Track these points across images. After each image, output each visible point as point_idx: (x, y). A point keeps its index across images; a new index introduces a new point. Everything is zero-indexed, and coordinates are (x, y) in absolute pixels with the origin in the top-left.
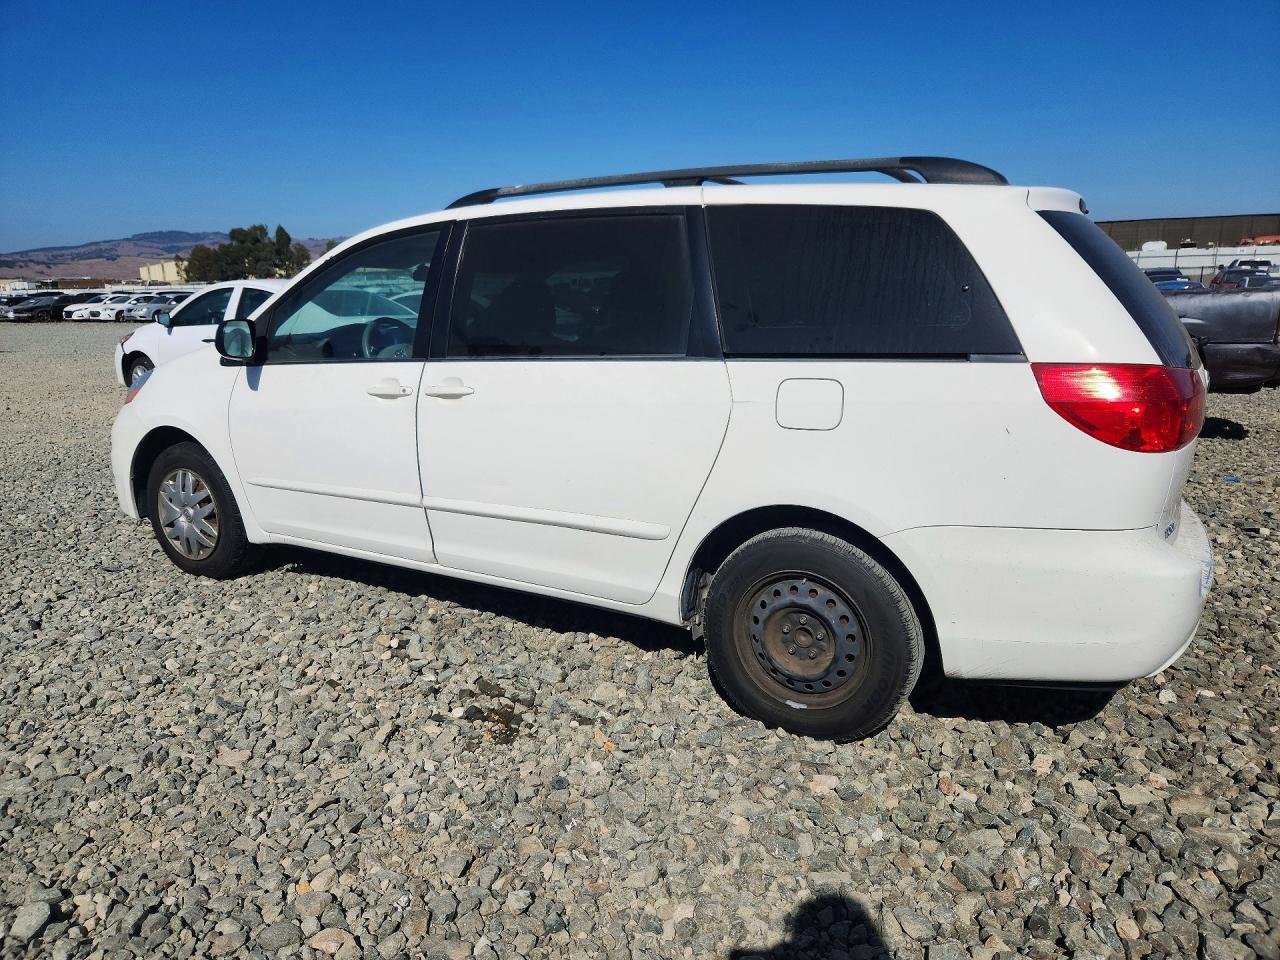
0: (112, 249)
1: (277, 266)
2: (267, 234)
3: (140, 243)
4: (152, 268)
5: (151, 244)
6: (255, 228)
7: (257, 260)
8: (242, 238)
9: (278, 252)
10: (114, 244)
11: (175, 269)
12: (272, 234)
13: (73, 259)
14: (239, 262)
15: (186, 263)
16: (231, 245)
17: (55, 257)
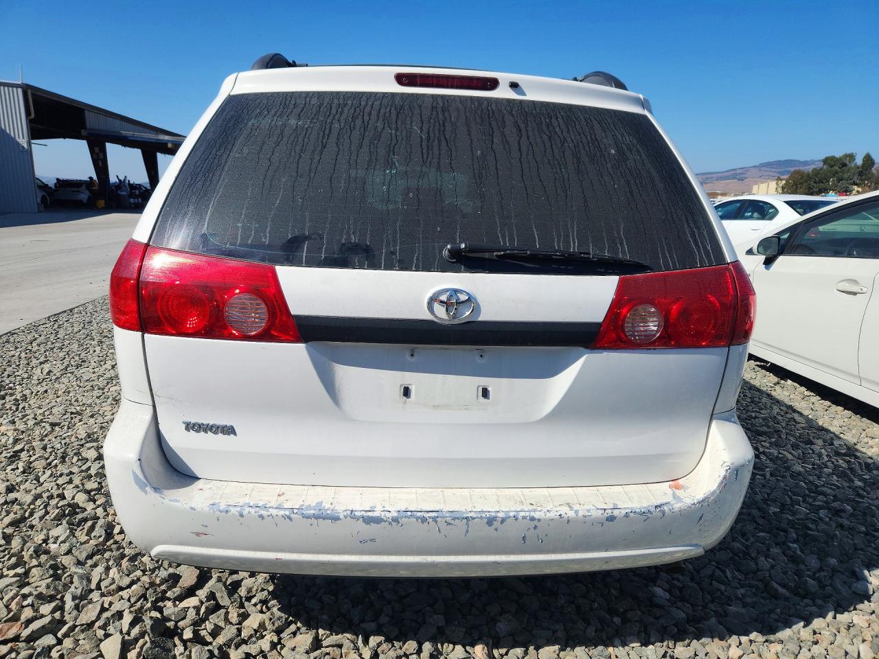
0: (743, 173)
1: (855, 184)
2: (855, 160)
3: (762, 168)
4: (761, 185)
5: (770, 169)
6: (846, 156)
7: (840, 180)
8: (832, 163)
9: (860, 174)
10: (746, 170)
11: (775, 186)
12: (859, 161)
13: (717, 180)
14: (824, 181)
15: (784, 182)
16: (821, 169)
17: (707, 178)
